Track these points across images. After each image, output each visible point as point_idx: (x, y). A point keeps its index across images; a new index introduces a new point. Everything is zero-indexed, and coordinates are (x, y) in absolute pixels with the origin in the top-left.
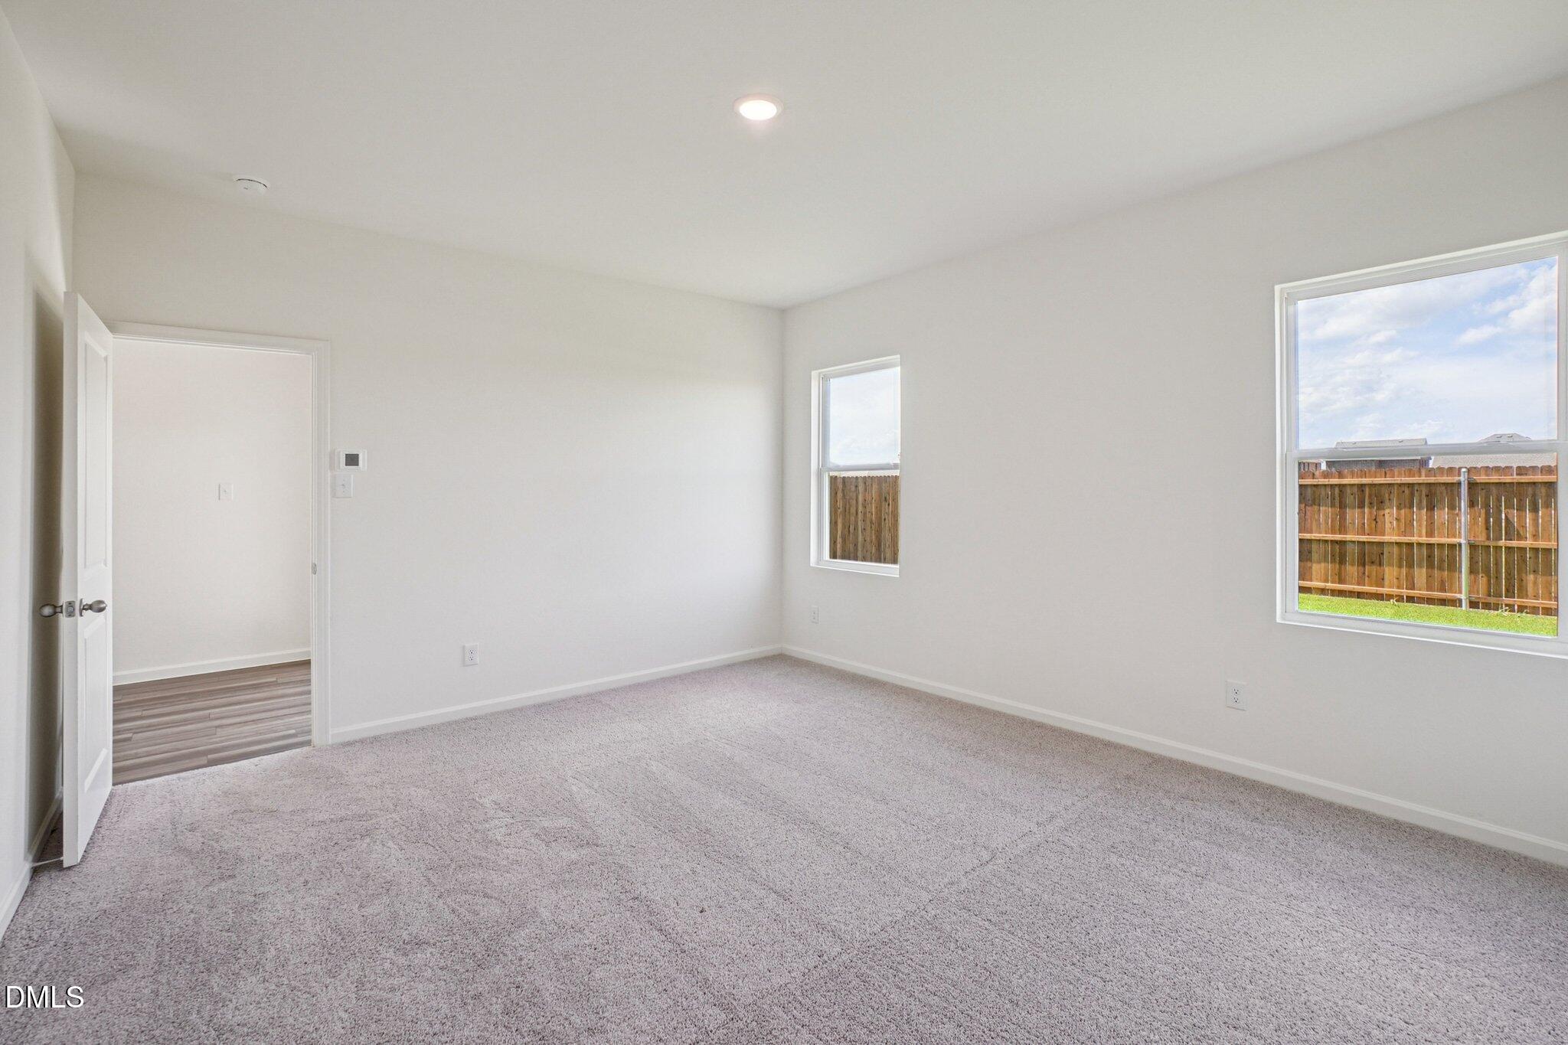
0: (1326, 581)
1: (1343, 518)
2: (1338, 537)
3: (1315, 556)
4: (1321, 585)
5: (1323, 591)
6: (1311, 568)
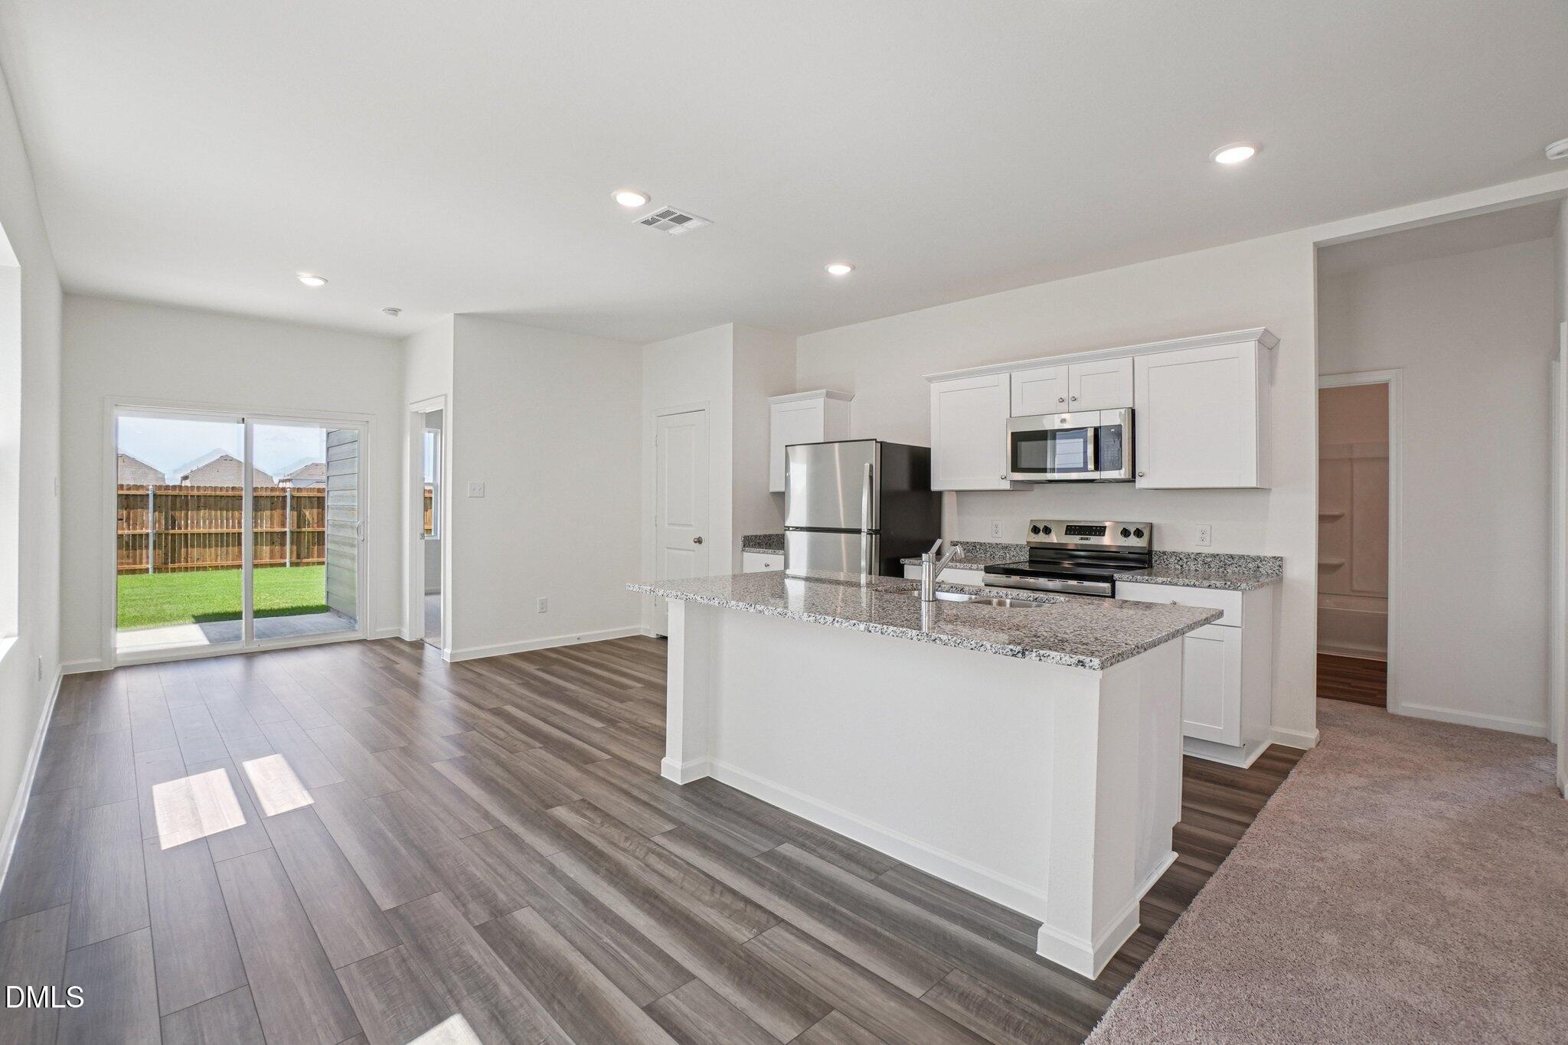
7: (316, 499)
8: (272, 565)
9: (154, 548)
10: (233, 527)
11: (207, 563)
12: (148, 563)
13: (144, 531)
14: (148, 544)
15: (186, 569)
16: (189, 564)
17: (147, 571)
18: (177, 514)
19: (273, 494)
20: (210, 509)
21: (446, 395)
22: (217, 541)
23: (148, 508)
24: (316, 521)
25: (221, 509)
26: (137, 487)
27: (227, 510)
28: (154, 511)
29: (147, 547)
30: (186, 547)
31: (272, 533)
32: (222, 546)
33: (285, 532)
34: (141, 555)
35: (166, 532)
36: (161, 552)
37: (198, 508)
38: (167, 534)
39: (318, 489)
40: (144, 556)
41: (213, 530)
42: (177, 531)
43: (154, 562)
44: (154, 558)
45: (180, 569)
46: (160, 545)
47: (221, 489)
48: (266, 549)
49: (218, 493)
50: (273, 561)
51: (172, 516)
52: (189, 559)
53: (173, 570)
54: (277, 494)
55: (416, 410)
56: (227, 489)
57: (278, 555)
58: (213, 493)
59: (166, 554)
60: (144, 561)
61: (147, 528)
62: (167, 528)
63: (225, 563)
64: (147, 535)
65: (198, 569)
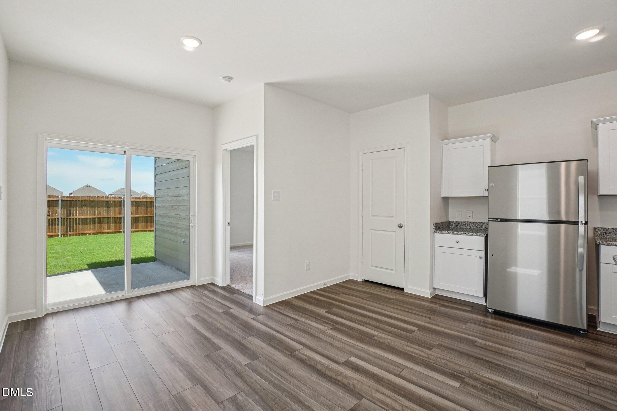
0: (143, 228)
1: (147, 210)
2: (146, 216)
3: (140, 221)
4: (142, 229)
5: (142, 231)
6: (139, 225)
7: (134, 202)
8: (115, 232)
9: (62, 225)
10: (98, 215)
11: (86, 232)
12: (58, 232)
13: (57, 217)
14: (59, 223)
15: (76, 235)
16: (78, 232)
17: (58, 236)
18: (72, 209)
19: (116, 200)
20: (87, 207)
21: (257, 136)
22: (90, 222)
23: (58, 207)
24: (134, 212)
25: (92, 207)
26: (54, 197)
27: (95, 207)
28: (62, 208)
29: (58, 225)
30: (76, 224)
31: (115, 218)
32: (92, 224)
33: (121, 217)
34: (56, 228)
35: (67, 217)
36: (65, 227)
37: (82, 206)
38: (67, 219)
39: (136, 197)
40: (57, 229)
41: (88, 217)
42: (72, 217)
43: (62, 231)
44: (62, 230)
45: (73, 235)
46: (64, 223)
47: (92, 197)
48: (112, 225)
49: (91, 199)
50: (115, 231)
51: (69, 209)
52: (77, 230)
53: (70, 235)
54: (117, 200)
55: (225, 148)
56: (95, 197)
57: (118, 227)
58: (88, 200)
59: (67, 228)
60: (57, 230)
61: (58, 215)
62: (67, 216)
63: (94, 232)
64: (58, 219)
65: (82, 234)
